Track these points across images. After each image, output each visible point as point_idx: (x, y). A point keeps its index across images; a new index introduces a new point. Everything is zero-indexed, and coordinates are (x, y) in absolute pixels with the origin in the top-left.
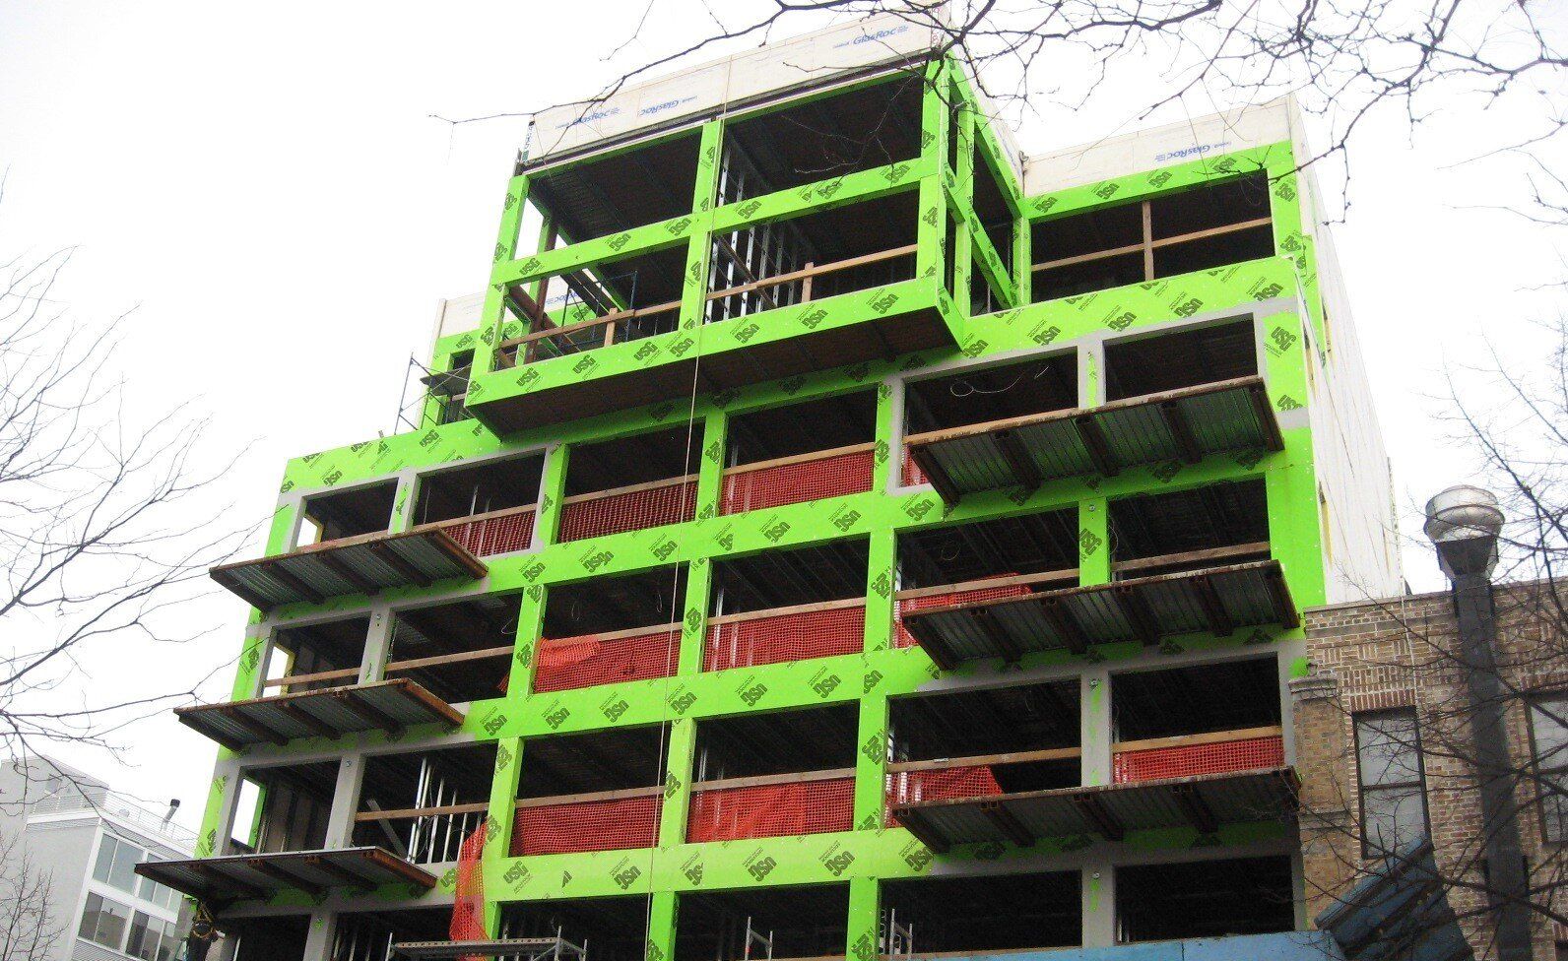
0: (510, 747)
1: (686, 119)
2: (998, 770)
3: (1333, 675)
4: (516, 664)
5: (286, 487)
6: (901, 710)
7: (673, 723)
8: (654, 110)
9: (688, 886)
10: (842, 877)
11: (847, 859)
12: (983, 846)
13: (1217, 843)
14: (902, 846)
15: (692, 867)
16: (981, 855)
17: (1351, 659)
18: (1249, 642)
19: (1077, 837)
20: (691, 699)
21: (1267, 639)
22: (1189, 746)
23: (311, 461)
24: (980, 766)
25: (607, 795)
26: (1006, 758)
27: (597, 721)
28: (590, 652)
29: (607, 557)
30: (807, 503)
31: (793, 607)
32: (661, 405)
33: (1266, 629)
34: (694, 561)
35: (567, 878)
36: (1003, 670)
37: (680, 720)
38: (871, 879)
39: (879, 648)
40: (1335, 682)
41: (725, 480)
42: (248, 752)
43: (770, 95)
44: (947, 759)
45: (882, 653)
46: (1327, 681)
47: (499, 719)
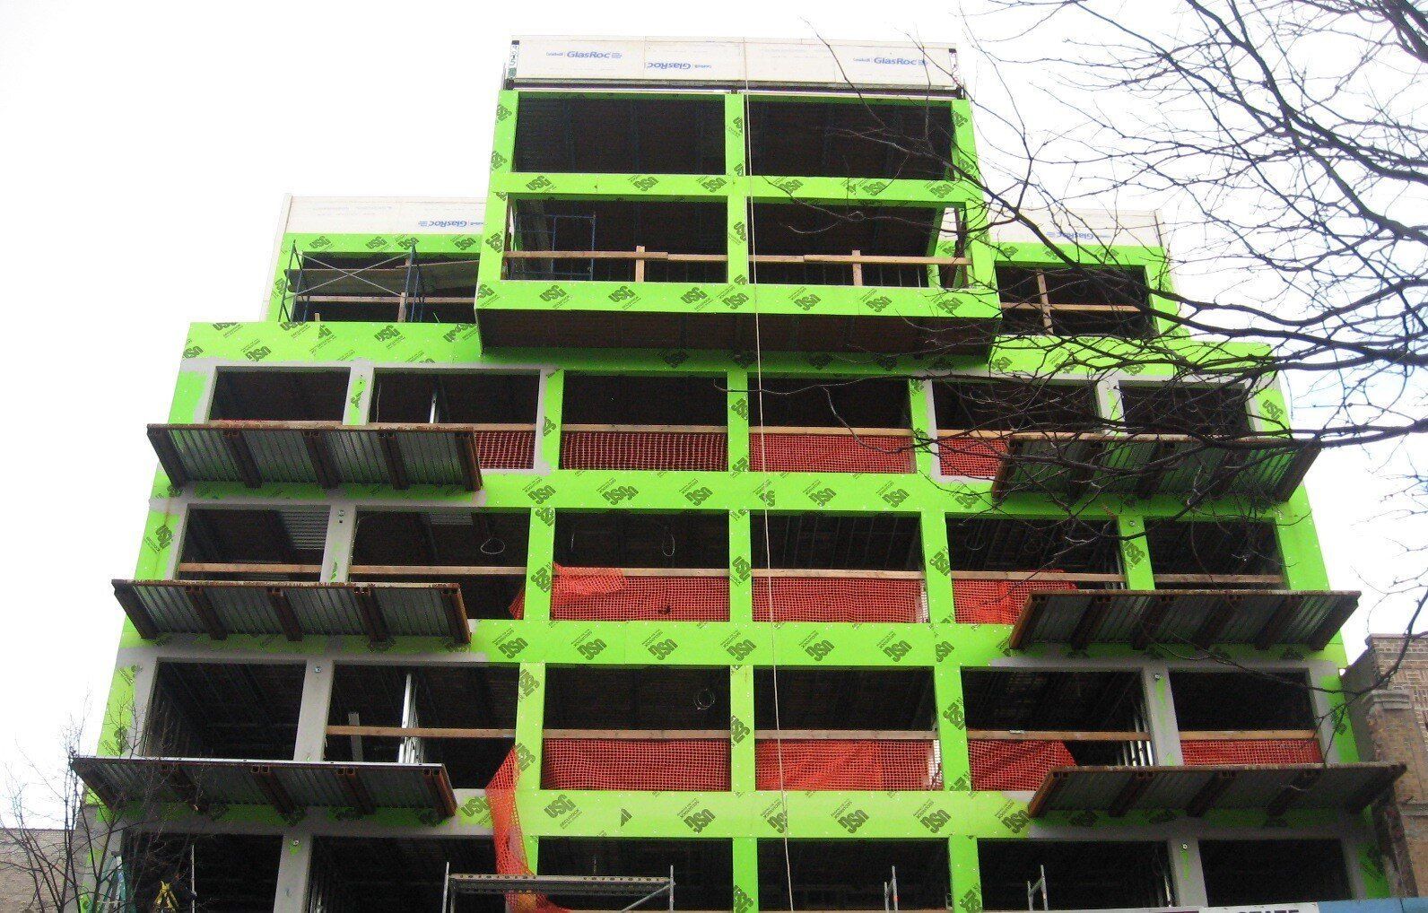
0: (534, 673)
1: (701, 84)
2: (1070, 745)
3: (1406, 692)
4: (530, 587)
5: (192, 353)
6: (974, 680)
7: (731, 667)
8: (663, 66)
9: (772, 833)
10: (941, 834)
11: (942, 818)
12: (1075, 814)
13: (1283, 824)
14: (996, 809)
15: (774, 814)
16: (1076, 822)
17: (1414, 680)
18: (1285, 657)
19: (1162, 811)
20: (749, 647)
21: (1299, 657)
22: (1240, 740)
23: (224, 330)
24: (1055, 741)
25: (656, 734)
26: (1079, 736)
27: (640, 656)
28: (617, 586)
29: (632, 492)
30: (851, 474)
31: (844, 571)
32: (676, 351)
33: (1296, 648)
34: (733, 510)
35: (626, 817)
36: (1071, 656)
37: (739, 666)
38: (971, 837)
39: (946, 621)
40: (1407, 697)
41: (754, 438)
42: (166, 642)
43: (792, 85)
44: (1023, 732)
45: (950, 625)
46: (1403, 696)
47: (517, 642)
